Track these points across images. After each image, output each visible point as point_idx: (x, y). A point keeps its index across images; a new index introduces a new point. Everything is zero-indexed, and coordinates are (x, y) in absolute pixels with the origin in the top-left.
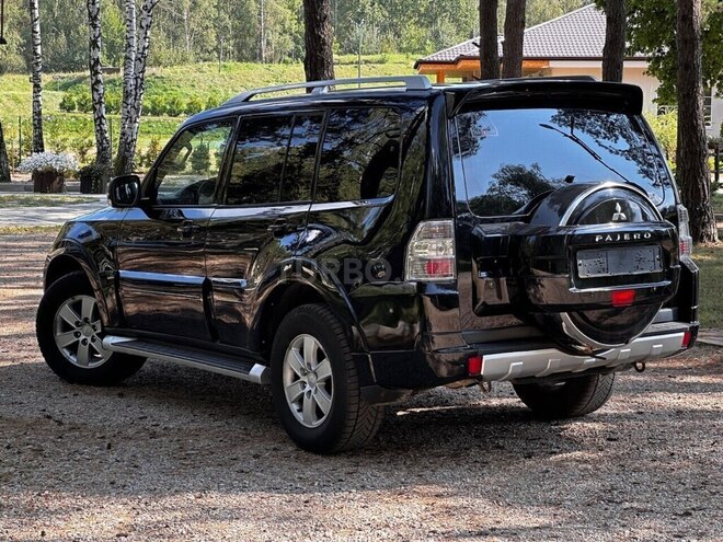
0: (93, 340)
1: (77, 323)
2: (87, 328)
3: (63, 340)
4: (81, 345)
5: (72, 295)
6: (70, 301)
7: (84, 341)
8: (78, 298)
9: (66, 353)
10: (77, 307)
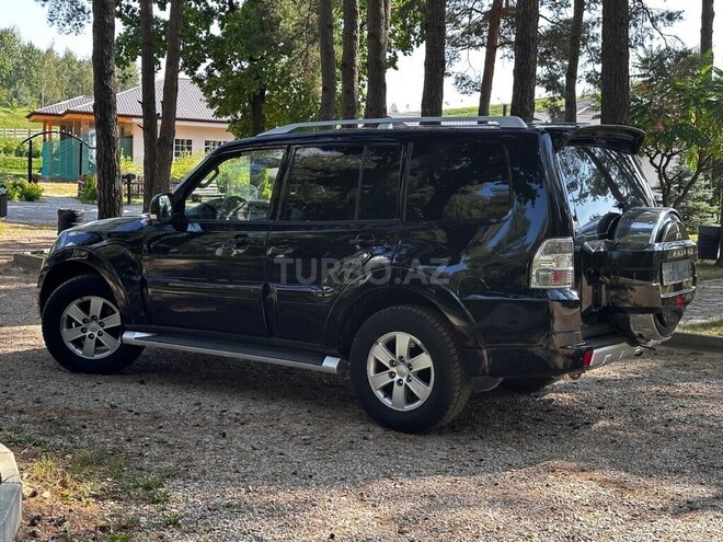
0: (99, 335)
1: (84, 321)
2: (94, 324)
3: (69, 335)
4: (88, 340)
5: (80, 296)
6: (79, 301)
7: (91, 337)
8: (86, 298)
9: (72, 347)
10: (85, 307)
